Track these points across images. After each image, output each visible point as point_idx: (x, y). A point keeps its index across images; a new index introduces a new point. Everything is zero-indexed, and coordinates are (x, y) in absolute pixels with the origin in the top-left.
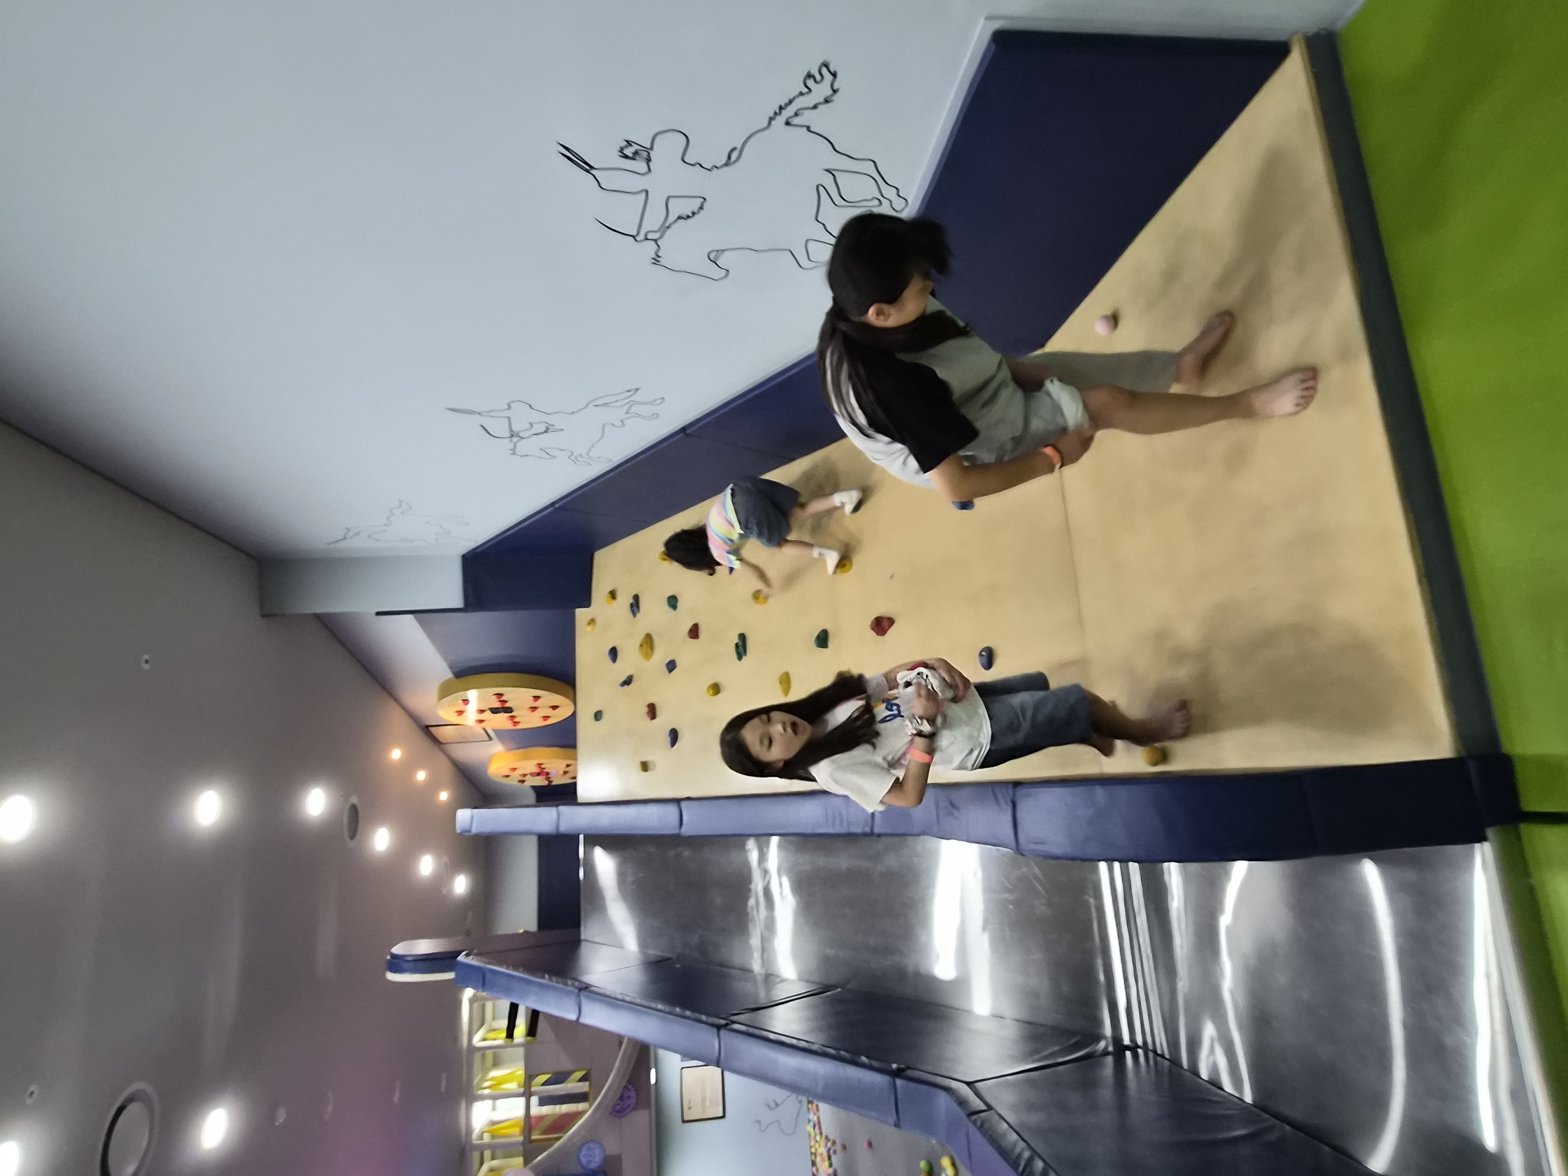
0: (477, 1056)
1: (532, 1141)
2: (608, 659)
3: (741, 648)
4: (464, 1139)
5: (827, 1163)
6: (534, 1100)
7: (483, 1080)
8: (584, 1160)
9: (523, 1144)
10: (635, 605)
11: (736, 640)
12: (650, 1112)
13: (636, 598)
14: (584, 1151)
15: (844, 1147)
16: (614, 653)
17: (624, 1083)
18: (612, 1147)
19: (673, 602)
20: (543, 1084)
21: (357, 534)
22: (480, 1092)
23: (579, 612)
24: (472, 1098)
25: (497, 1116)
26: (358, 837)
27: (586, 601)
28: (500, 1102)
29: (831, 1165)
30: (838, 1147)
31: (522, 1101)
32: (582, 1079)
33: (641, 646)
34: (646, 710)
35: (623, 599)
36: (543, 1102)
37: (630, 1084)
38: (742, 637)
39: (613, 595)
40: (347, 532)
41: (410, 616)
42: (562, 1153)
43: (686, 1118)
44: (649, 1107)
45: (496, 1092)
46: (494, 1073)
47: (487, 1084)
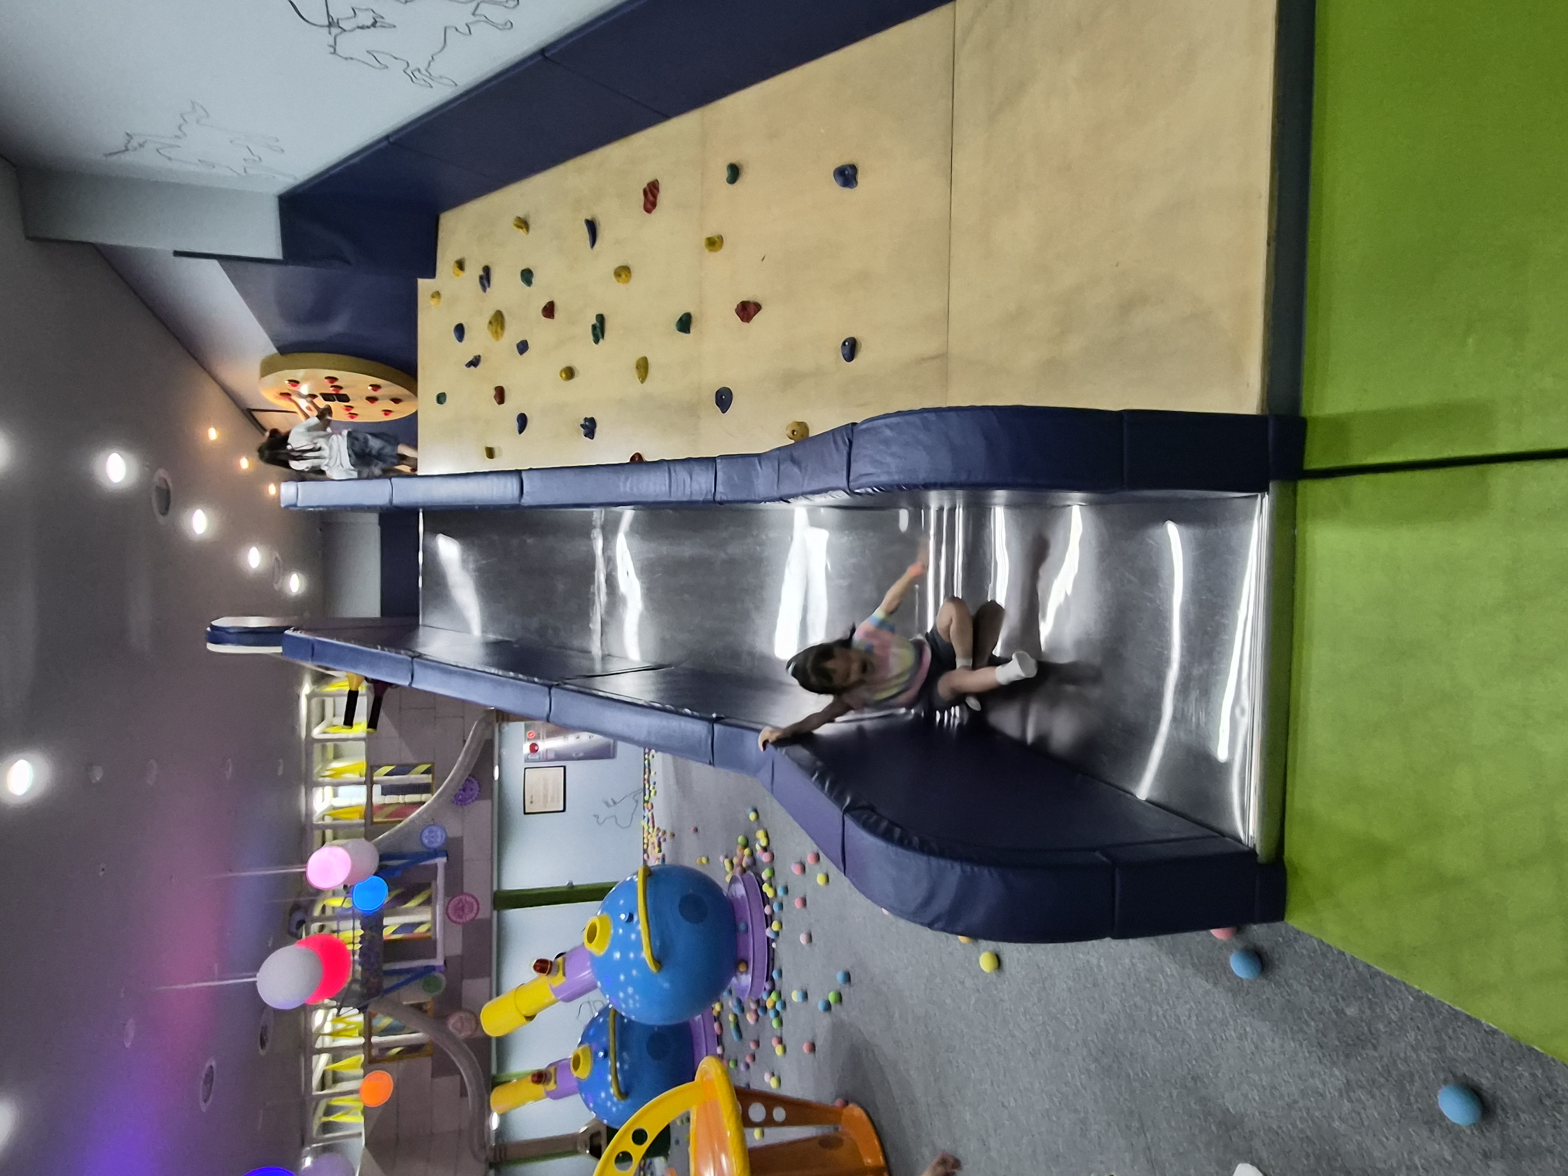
0: (317, 747)
1: (373, 823)
2: (453, 336)
3: (598, 330)
4: (303, 819)
5: (657, 849)
6: (377, 789)
7: (324, 769)
8: (426, 841)
9: (365, 825)
10: (486, 278)
11: (594, 321)
12: (492, 802)
13: (487, 270)
14: (426, 833)
15: (673, 835)
16: (460, 331)
17: (466, 777)
18: (454, 829)
19: (527, 276)
20: (386, 775)
21: (141, 145)
22: (321, 779)
23: (422, 283)
24: (311, 784)
25: (338, 802)
26: (171, 512)
27: (431, 273)
28: (342, 790)
29: (660, 851)
30: (668, 836)
31: (363, 789)
32: (426, 772)
33: (490, 323)
34: (493, 393)
35: (474, 271)
36: (386, 791)
37: (474, 777)
38: (601, 318)
39: (460, 265)
40: (129, 142)
41: (215, 263)
42: (406, 833)
43: (527, 811)
44: (491, 797)
45: (335, 780)
46: (336, 765)
47: (327, 773)
